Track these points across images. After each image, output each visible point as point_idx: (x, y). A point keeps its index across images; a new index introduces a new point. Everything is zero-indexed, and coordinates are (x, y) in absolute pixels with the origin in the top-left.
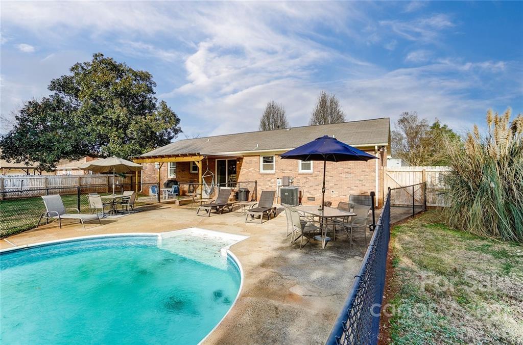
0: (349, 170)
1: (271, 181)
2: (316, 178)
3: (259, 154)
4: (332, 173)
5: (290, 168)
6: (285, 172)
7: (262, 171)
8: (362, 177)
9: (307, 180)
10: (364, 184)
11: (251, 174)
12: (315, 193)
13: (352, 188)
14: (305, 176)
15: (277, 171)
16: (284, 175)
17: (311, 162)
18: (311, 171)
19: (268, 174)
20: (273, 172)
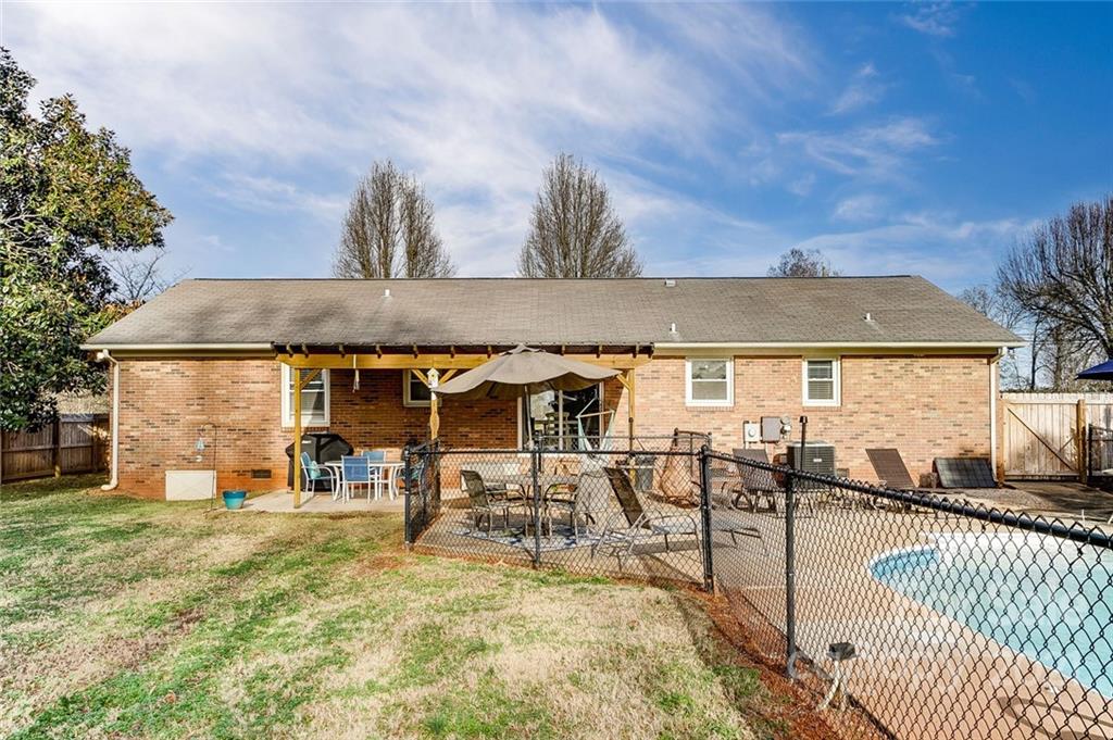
0: (931, 400)
1: (724, 429)
2: (852, 419)
3: (683, 354)
4: (892, 406)
5: (780, 393)
6: (765, 403)
7: (690, 402)
8: (960, 416)
9: (828, 425)
10: (965, 432)
11: (658, 410)
12: (848, 457)
13: (938, 442)
14: (822, 414)
15: (742, 401)
16: (762, 412)
17: (836, 379)
18: (834, 402)
19: (713, 411)
20: (727, 403)
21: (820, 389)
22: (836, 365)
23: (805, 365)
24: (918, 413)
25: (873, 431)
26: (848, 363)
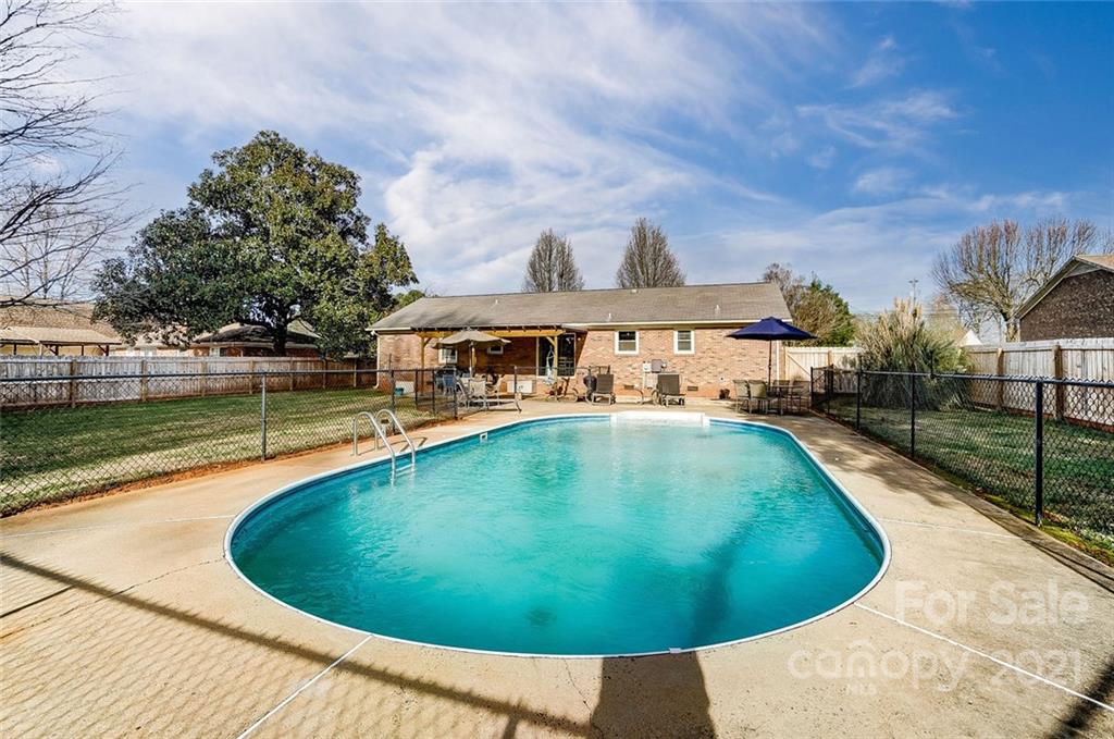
1: (634, 366)
2: (699, 361)
3: (613, 328)
5: (662, 347)
6: (655, 352)
9: (687, 364)
11: (601, 355)
12: (697, 381)
14: (684, 358)
15: (642, 351)
16: (653, 357)
17: (692, 340)
18: (692, 352)
19: (627, 356)
20: (636, 352)
21: (684, 345)
22: (692, 333)
23: (676, 333)
24: (736, 358)
25: (711, 367)
26: (698, 331)
